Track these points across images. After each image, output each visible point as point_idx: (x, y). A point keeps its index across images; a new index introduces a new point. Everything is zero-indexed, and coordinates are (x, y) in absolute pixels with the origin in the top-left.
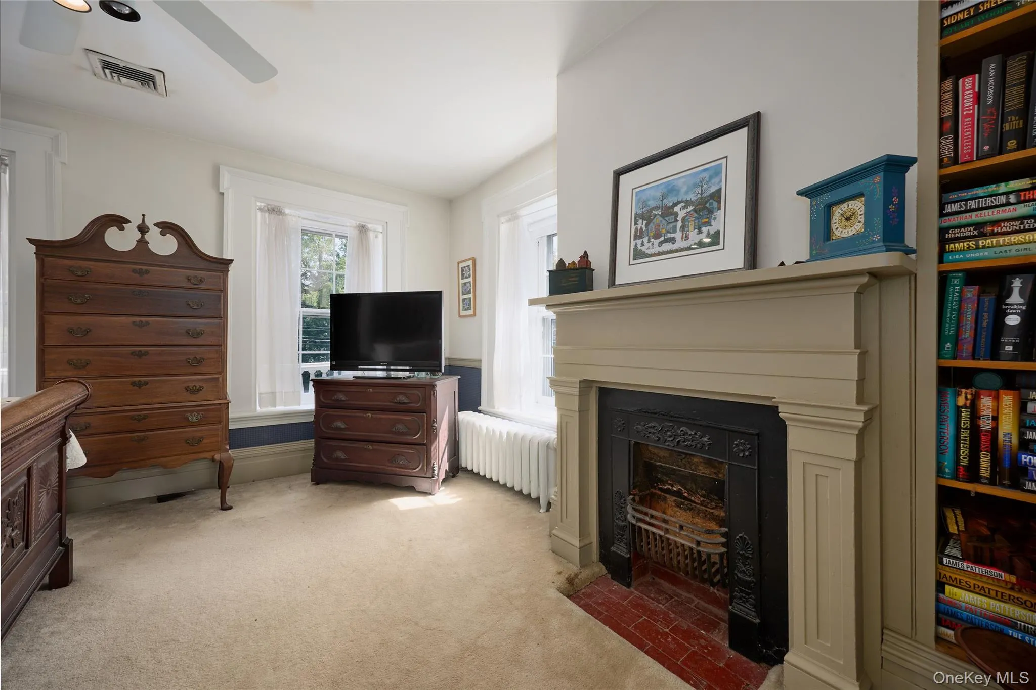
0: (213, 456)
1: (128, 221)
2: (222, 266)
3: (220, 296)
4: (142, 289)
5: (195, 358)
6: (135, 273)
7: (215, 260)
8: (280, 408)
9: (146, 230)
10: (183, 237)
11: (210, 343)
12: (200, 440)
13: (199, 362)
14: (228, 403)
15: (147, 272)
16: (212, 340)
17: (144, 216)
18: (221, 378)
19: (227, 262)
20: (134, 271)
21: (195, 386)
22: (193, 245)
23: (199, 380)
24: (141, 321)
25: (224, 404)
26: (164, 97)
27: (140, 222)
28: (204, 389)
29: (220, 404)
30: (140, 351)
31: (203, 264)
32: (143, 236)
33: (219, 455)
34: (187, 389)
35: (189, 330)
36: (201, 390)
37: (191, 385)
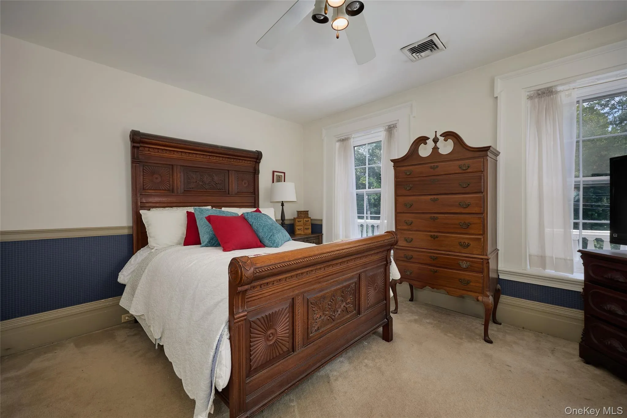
0: (478, 297)
1: (428, 138)
2: (484, 152)
3: (481, 176)
4: (435, 178)
5: (465, 222)
6: (431, 169)
7: (477, 150)
8: (550, 272)
9: (437, 140)
10: (456, 138)
11: (474, 212)
12: (468, 282)
13: (468, 226)
14: (488, 259)
15: (437, 167)
16: (476, 210)
17: (436, 132)
18: (482, 239)
19: (486, 149)
20: (431, 168)
21: (464, 242)
22: (462, 142)
23: (467, 238)
24: (434, 198)
25: (485, 259)
26: (444, 50)
27: (434, 137)
28: (471, 246)
29: (482, 259)
30: (434, 217)
31: (470, 154)
32: (436, 145)
33: (482, 297)
34: (461, 244)
35: (461, 203)
36: (469, 246)
37: (463, 241)
